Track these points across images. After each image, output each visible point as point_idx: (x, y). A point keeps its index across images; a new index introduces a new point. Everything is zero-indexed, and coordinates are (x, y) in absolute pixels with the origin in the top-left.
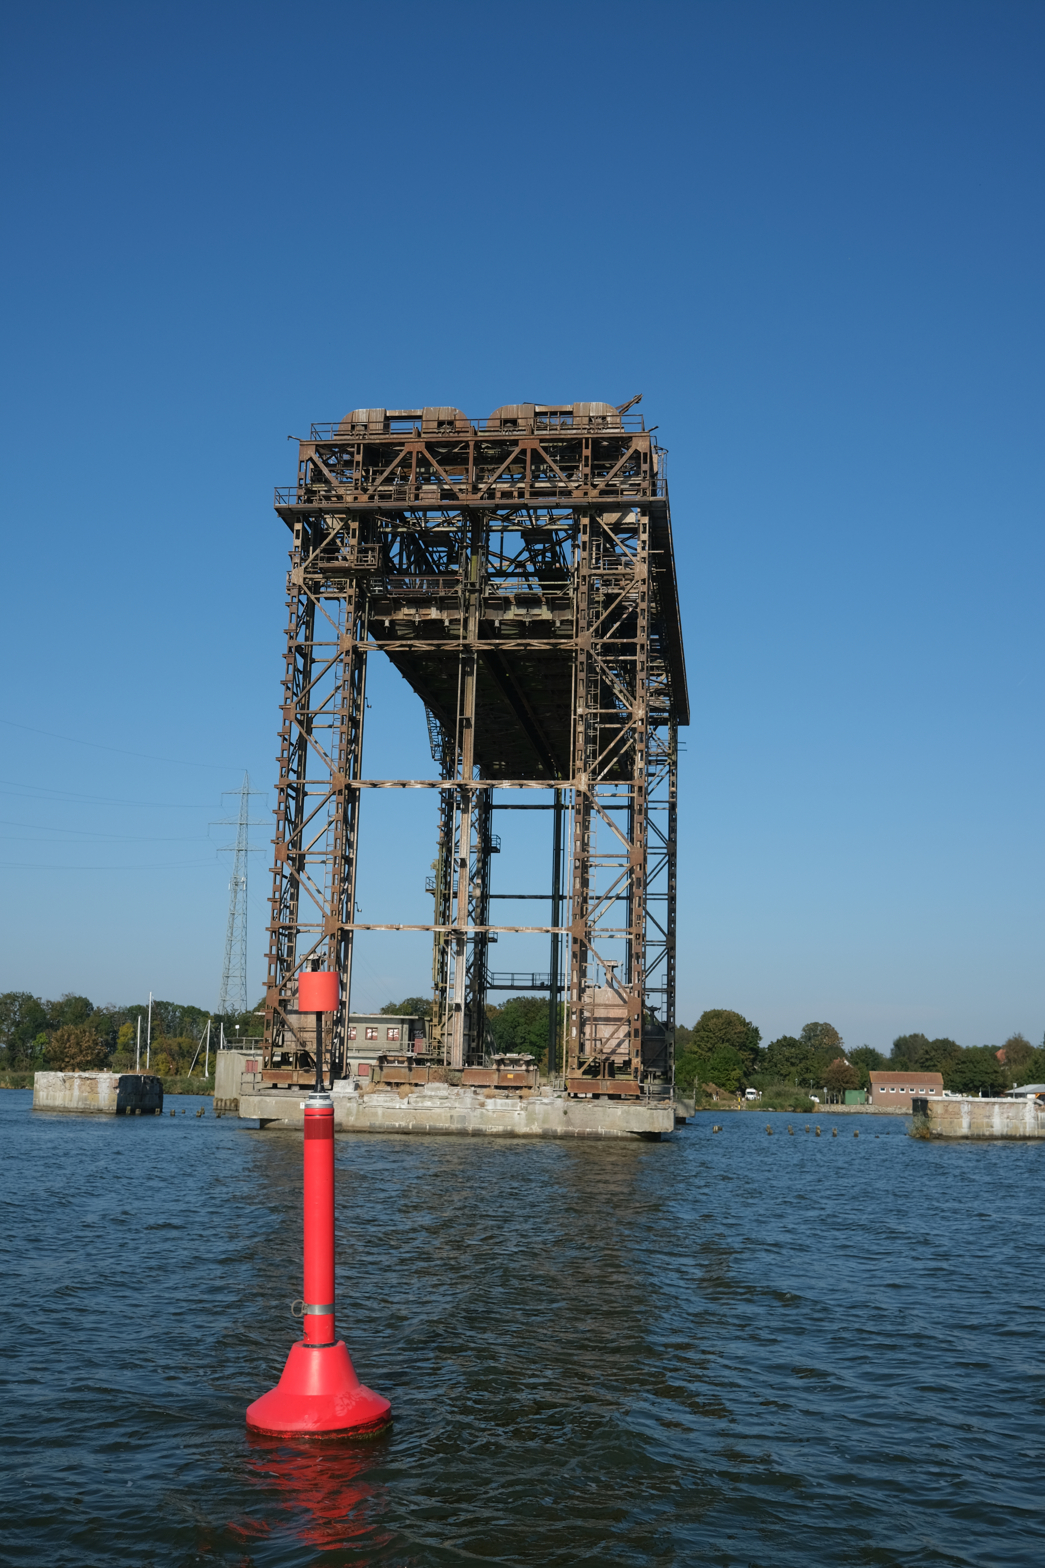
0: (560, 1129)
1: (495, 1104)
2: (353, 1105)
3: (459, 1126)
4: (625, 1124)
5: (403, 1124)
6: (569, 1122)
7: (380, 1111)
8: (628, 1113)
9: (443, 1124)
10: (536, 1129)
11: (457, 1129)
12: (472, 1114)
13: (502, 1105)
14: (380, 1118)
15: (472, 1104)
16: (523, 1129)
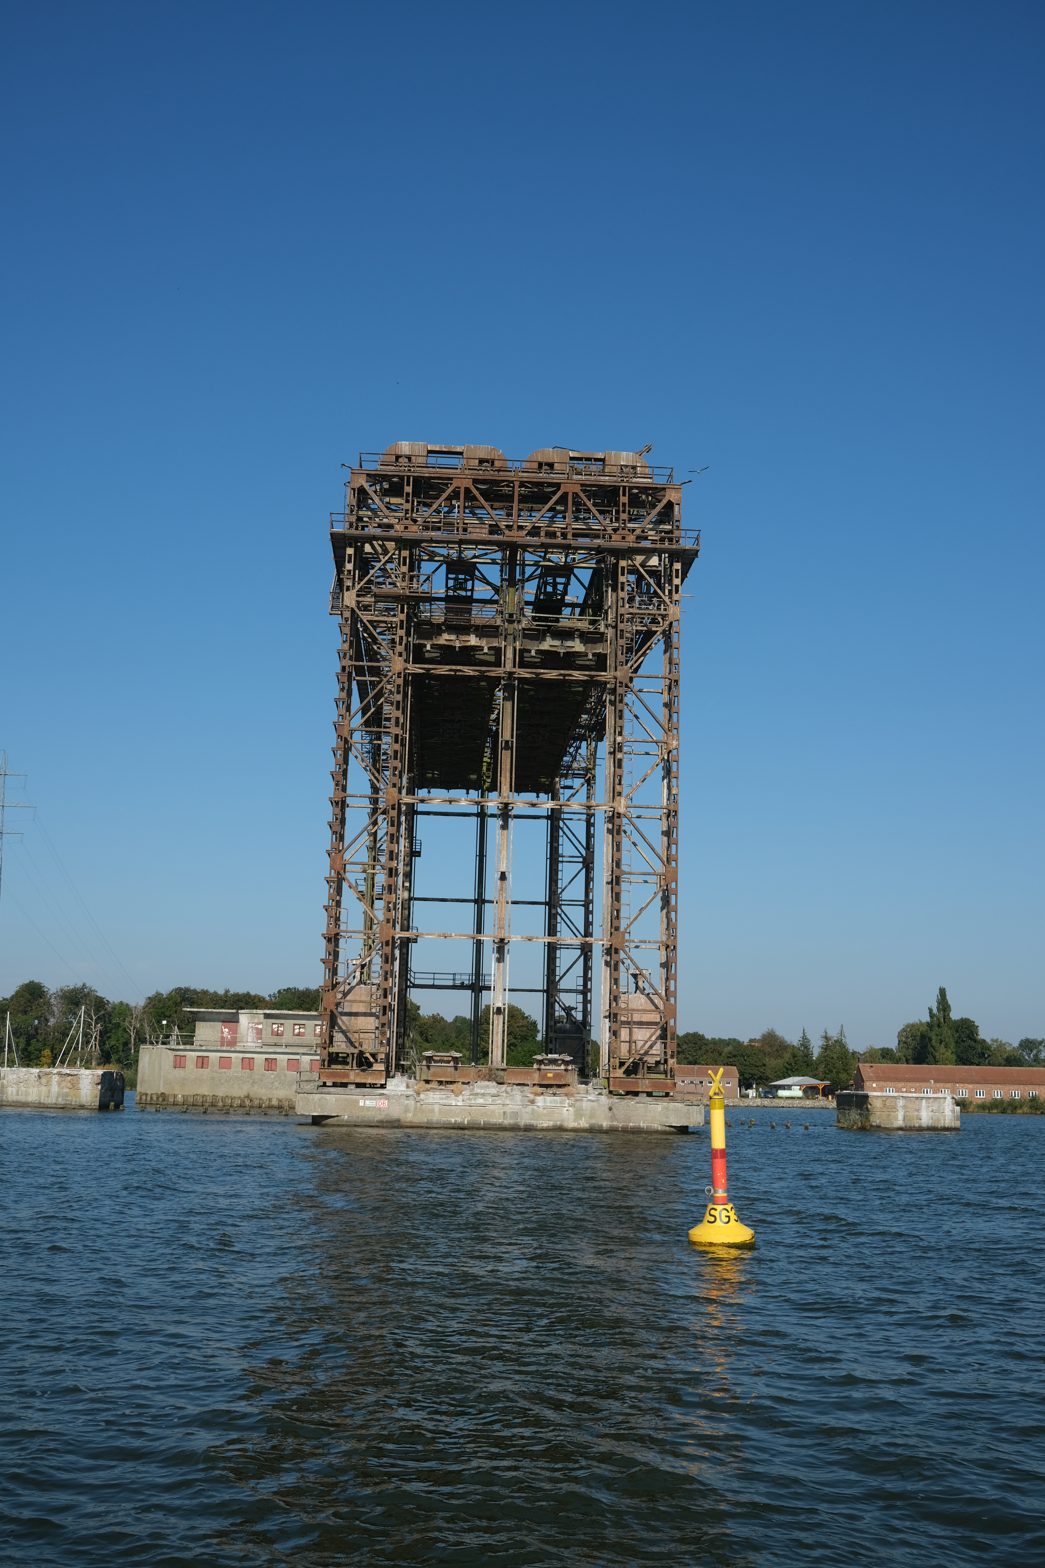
0: (605, 1124)
1: (545, 1101)
2: (411, 1102)
3: (512, 1122)
4: (665, 1119)
5: (459, 1120)
6: (613, 1118)
7: (437, 1108)
8: (667, 1109)
9: (498, 1120)
10: (583, 1123)
11: (510, 1125)
12: (524, 1110)
13: (551, 1102)
14: (437, 1115)
15: (521, 1101)
16: (572, 1124)
